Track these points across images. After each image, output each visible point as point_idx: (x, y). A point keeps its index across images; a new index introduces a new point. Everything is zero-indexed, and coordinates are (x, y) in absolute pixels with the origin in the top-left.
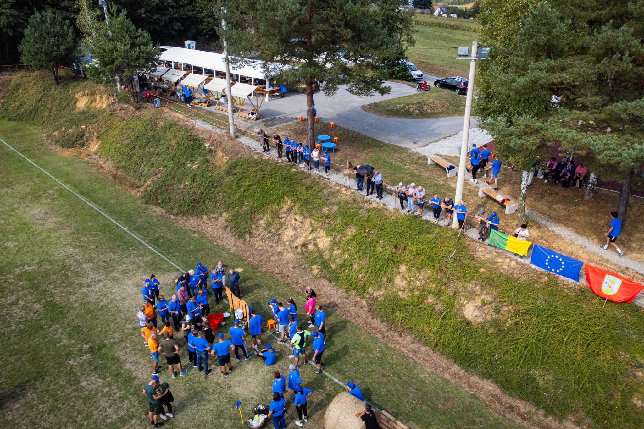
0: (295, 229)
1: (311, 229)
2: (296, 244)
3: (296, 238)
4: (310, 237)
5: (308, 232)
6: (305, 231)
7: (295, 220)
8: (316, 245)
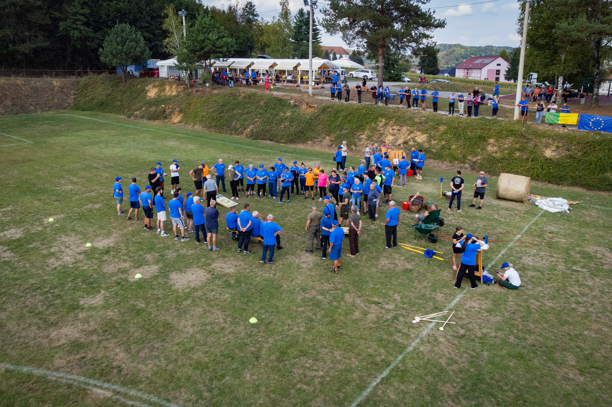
0: (394, 135)
1: (408, 132)
2: (398, 144)
3: (397, 140)
4: (409, 137)
5: (406, 135)
6: (404, 134)
7: (393, 129)
8: (414, 141)
